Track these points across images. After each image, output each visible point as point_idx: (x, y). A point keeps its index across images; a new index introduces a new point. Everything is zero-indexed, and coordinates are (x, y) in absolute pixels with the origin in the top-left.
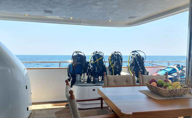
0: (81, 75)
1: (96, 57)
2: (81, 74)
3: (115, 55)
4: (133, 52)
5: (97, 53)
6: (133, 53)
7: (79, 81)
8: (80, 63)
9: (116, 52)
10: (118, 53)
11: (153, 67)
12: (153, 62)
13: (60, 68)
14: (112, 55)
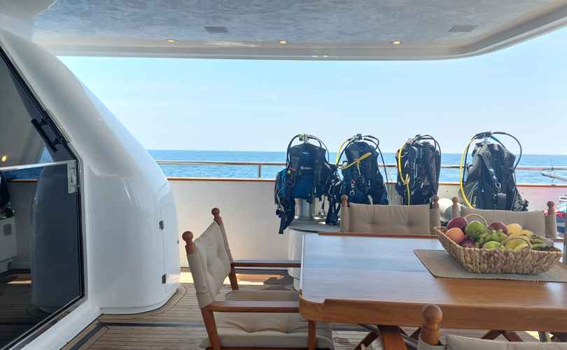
0: (311, 201)
1: (355, 153)
2: (310, 197)
3: (417, 146)
4: (479, 136)
5: (360, 138)
6: (479, 141)
7: (307, 217)
8: (309, 168)
9: (419, 138)
10: (426, 141)
11: (553, 186)
12: (553, 169)
13: (260, 179)
14: (407, 145)
